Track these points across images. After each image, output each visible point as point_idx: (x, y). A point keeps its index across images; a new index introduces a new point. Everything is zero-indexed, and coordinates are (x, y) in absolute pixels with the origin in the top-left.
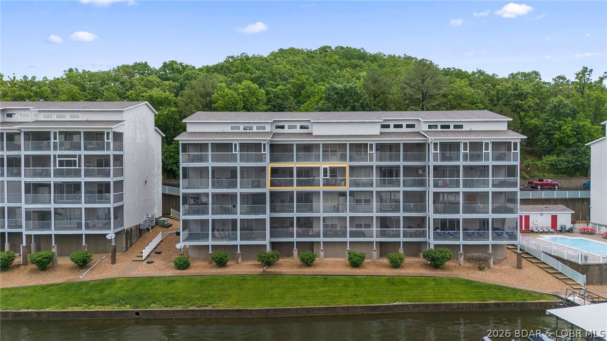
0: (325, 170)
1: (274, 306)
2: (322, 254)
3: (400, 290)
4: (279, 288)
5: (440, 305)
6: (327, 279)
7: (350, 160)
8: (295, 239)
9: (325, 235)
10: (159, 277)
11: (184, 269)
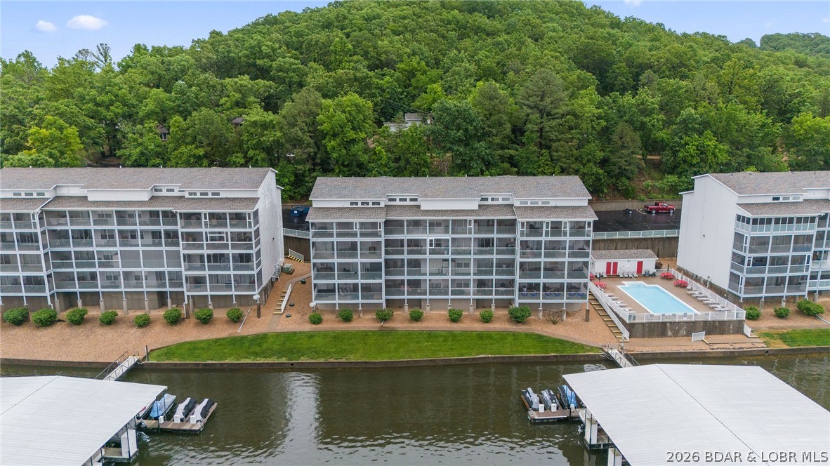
0: (431, 241)
1: (391, 359)
2: (428, 308)
3: (486, 345)
4: (394, 343)
5: (513, 357)
6: (431, 335)
7: (452, 233)
8: (406, 297)
9: (431, 293)
10: (300, 333)
11: (318, 324)
